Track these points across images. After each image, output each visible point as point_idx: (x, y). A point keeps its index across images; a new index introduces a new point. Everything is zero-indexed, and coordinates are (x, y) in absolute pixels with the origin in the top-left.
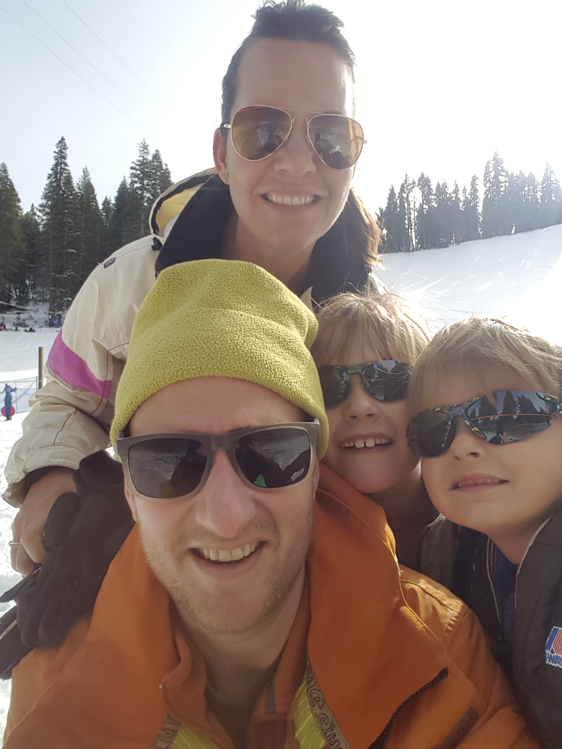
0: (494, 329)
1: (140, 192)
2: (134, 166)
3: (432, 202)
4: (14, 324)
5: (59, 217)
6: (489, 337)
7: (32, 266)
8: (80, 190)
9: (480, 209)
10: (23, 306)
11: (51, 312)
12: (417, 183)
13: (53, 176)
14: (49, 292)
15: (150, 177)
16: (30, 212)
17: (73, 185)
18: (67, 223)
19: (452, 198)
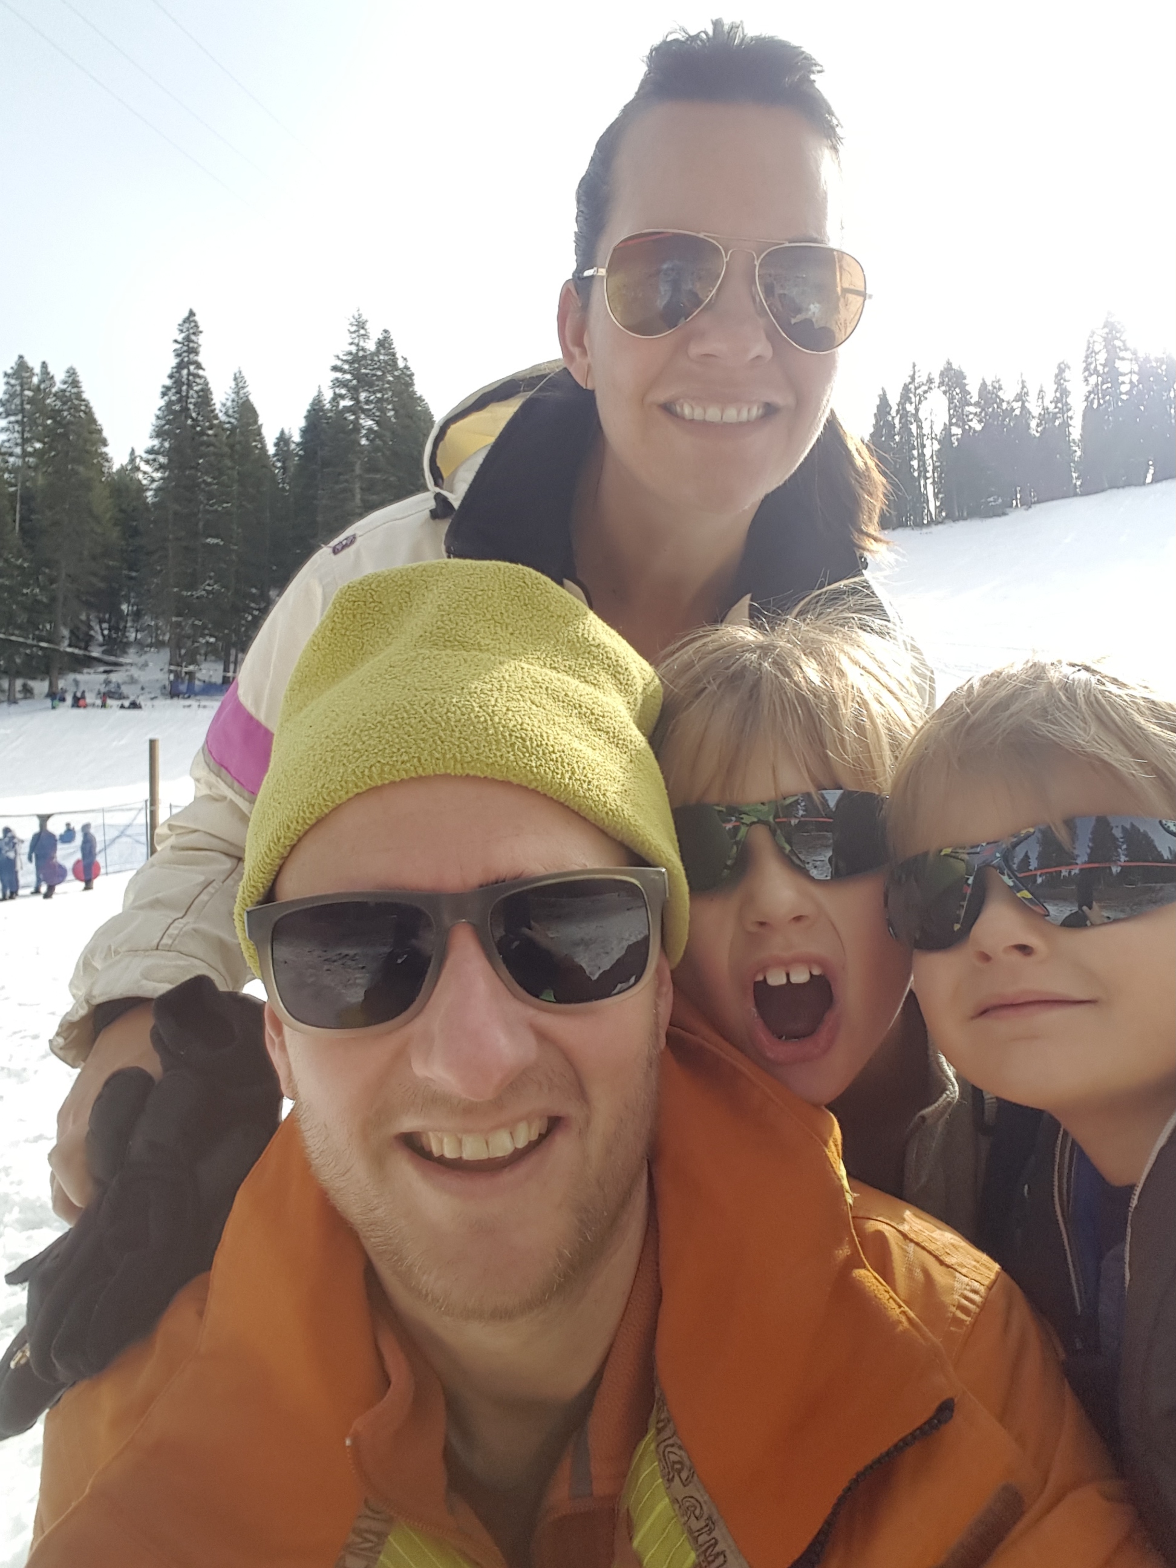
0: (1073, 684)
1: (352, 417)
2: (339, 363)
3: (971, 420)
4: (99, 693)
5: (187, 473)
6: (1060, 701)
7: (134, 574)
8: (229, 416)
9: (1076, 433)
10: (116, 656)
11: (172, 668)
12: (937, 380)
13: (174, 390)
14: (169, 627)
15: (371, 385)
16: (127, 465)
17: (213, 407)
18: (203, 486)
19: (1013, 410)
